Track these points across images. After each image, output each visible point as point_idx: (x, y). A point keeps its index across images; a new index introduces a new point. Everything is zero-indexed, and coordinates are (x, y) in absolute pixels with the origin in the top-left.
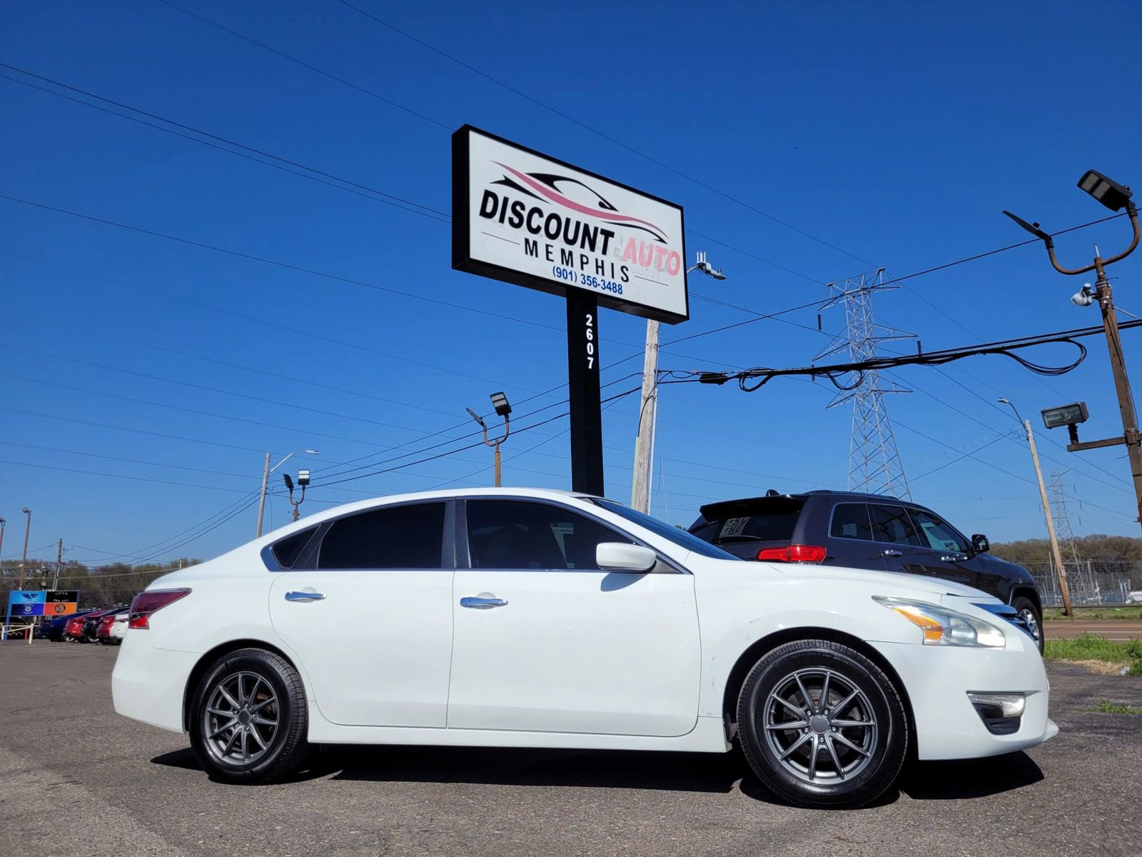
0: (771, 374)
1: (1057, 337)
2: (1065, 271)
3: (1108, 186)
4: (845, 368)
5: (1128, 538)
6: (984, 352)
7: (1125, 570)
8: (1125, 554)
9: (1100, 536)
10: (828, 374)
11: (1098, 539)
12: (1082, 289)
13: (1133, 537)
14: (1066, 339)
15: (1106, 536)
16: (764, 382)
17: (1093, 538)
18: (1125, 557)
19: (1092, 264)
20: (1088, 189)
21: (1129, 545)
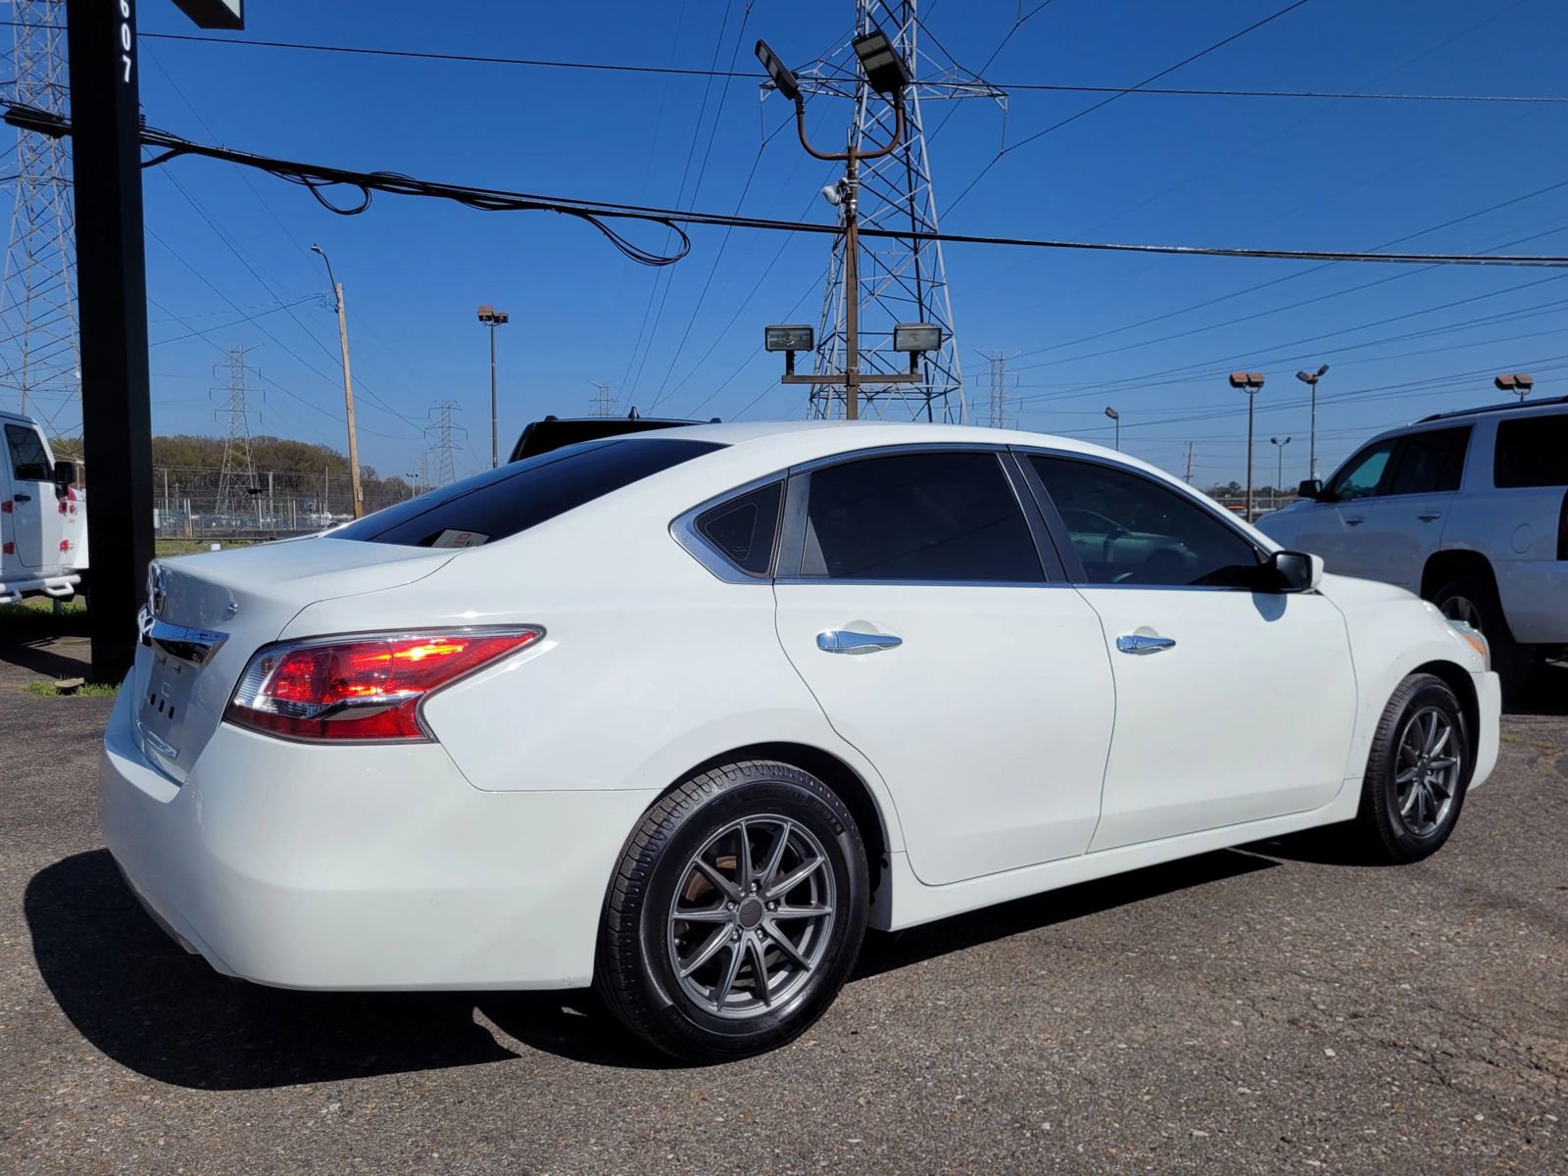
0: (181, 148)
1: (656, 214)
2: (814, 150)
3: (891, 60)
4: (336, 177)
5: (302, 444)
6: (560, 209)
7: (294, 484)
8: (297, 464)
9: (270, 439)
10: (304, 178)
11: (267, 442)
12: (837, 184)
13: (309, 443)
14: (665, 221)
15: (276, 440)
16: (164, 158)
17: (261, 440)
18: (298, 467)
19: (846, 154)
20: (862, 53)
21: (304, 453)
